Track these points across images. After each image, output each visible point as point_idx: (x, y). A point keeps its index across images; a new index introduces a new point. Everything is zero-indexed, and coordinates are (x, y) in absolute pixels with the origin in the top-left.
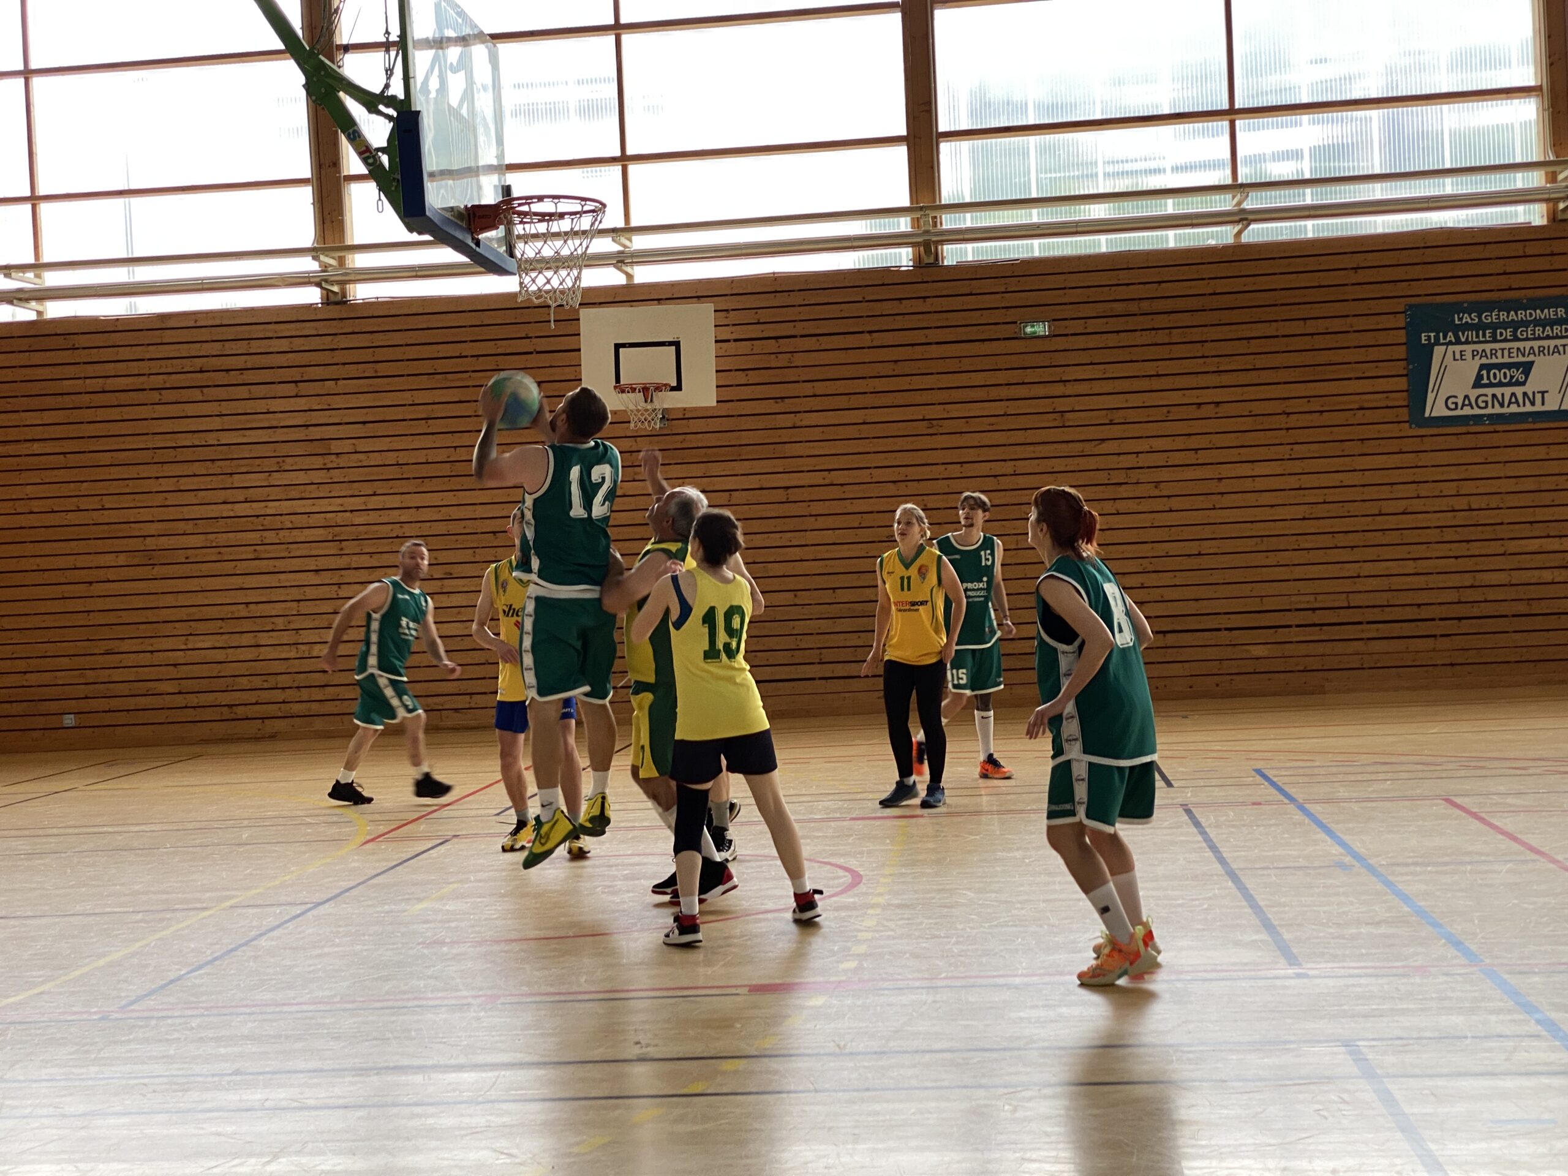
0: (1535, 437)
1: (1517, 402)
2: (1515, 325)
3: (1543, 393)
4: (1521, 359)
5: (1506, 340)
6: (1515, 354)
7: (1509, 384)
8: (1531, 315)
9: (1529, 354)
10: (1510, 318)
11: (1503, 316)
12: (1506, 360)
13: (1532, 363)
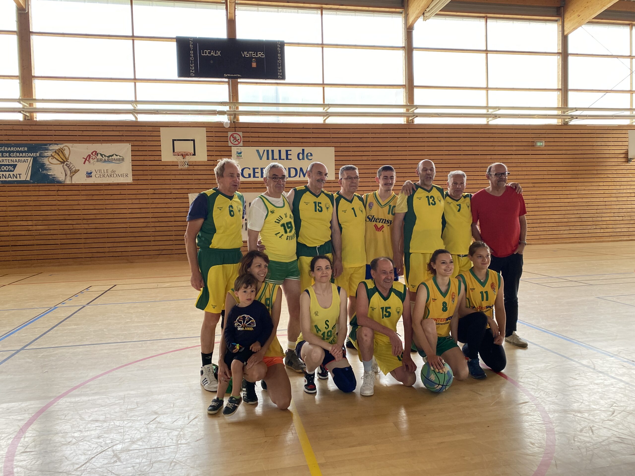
0: (17, 188)
1: (11, 177)
2: (10, 152)
3: (20, 174)
4: (12, 163)
5: (6, 157)
6: (10, 162)
7: (8, 171)
8: (16, 149)
9: (15, 162)
10: (8, 150)
11: (6, 149)
12: (7, 163)
13: (16, 165)
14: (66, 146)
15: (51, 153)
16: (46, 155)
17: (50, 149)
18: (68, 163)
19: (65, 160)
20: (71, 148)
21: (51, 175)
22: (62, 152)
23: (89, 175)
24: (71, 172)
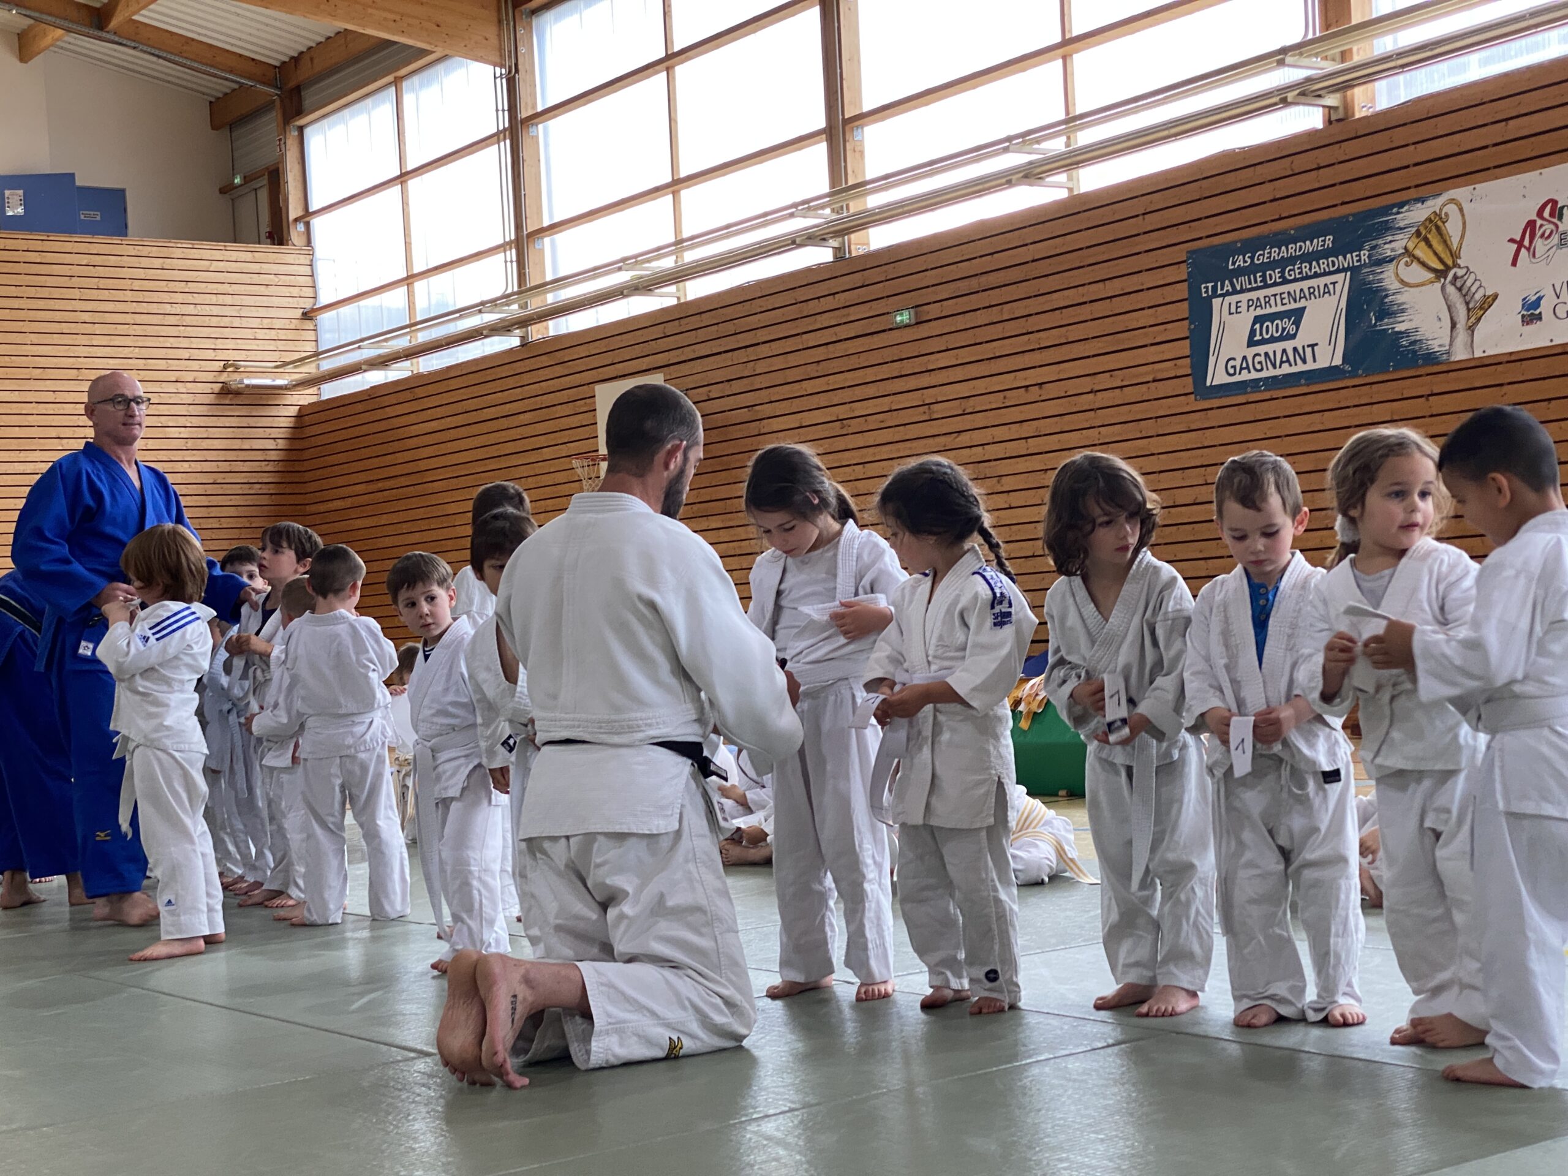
1: (1289, 361)
2: (1283, 263)
3: (1313, 346)
4: (1293, 305)
5: (1275, 284)
6: (1286, 301)
7: (1281, 339)
8: (1301, 248)
9: (1300, 298)
10: (1281, 255)
11: (1275, 253)
12: (1280, 308)
13: (1304, 309)
14: (1452, 201)
15: (1403, 243)
16: (1389, 253)
17: (1402, 224)
18: (1460, 272)
19: (1450, 263)
20: (1466, 207)
21: (1406, 333)
22: (1438, 228)
23: (1531, 313)
24: (1469, 310)
